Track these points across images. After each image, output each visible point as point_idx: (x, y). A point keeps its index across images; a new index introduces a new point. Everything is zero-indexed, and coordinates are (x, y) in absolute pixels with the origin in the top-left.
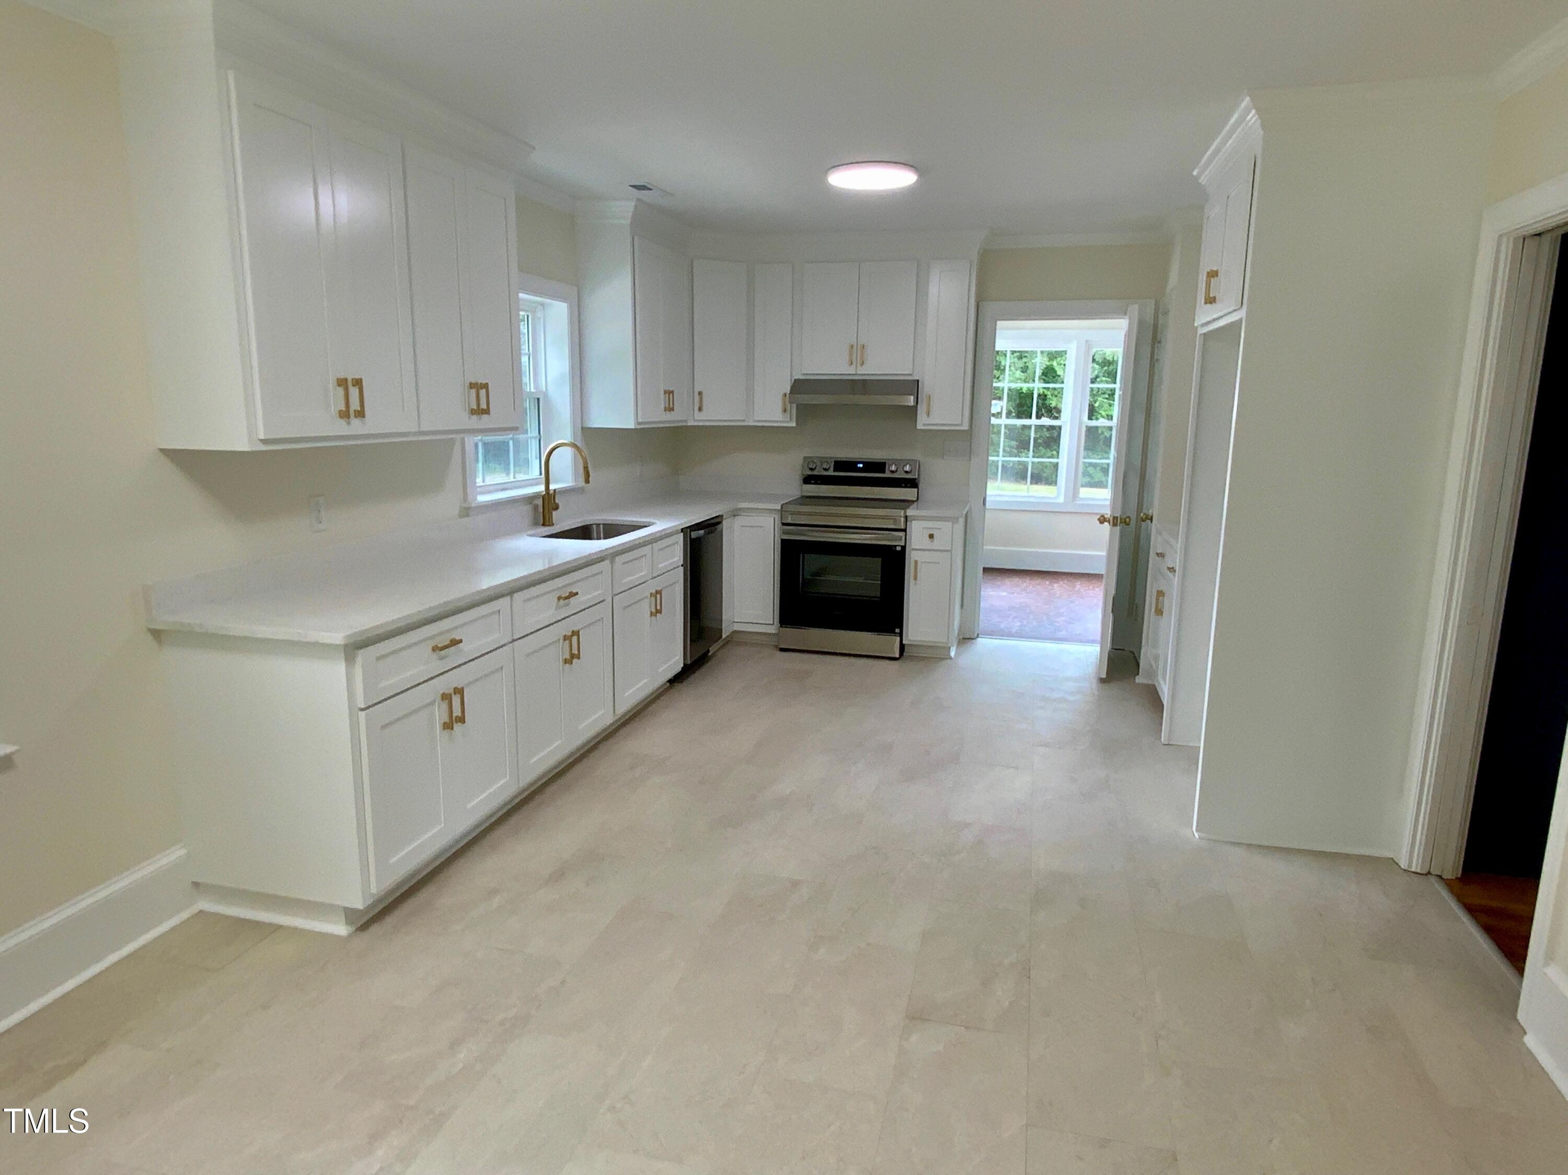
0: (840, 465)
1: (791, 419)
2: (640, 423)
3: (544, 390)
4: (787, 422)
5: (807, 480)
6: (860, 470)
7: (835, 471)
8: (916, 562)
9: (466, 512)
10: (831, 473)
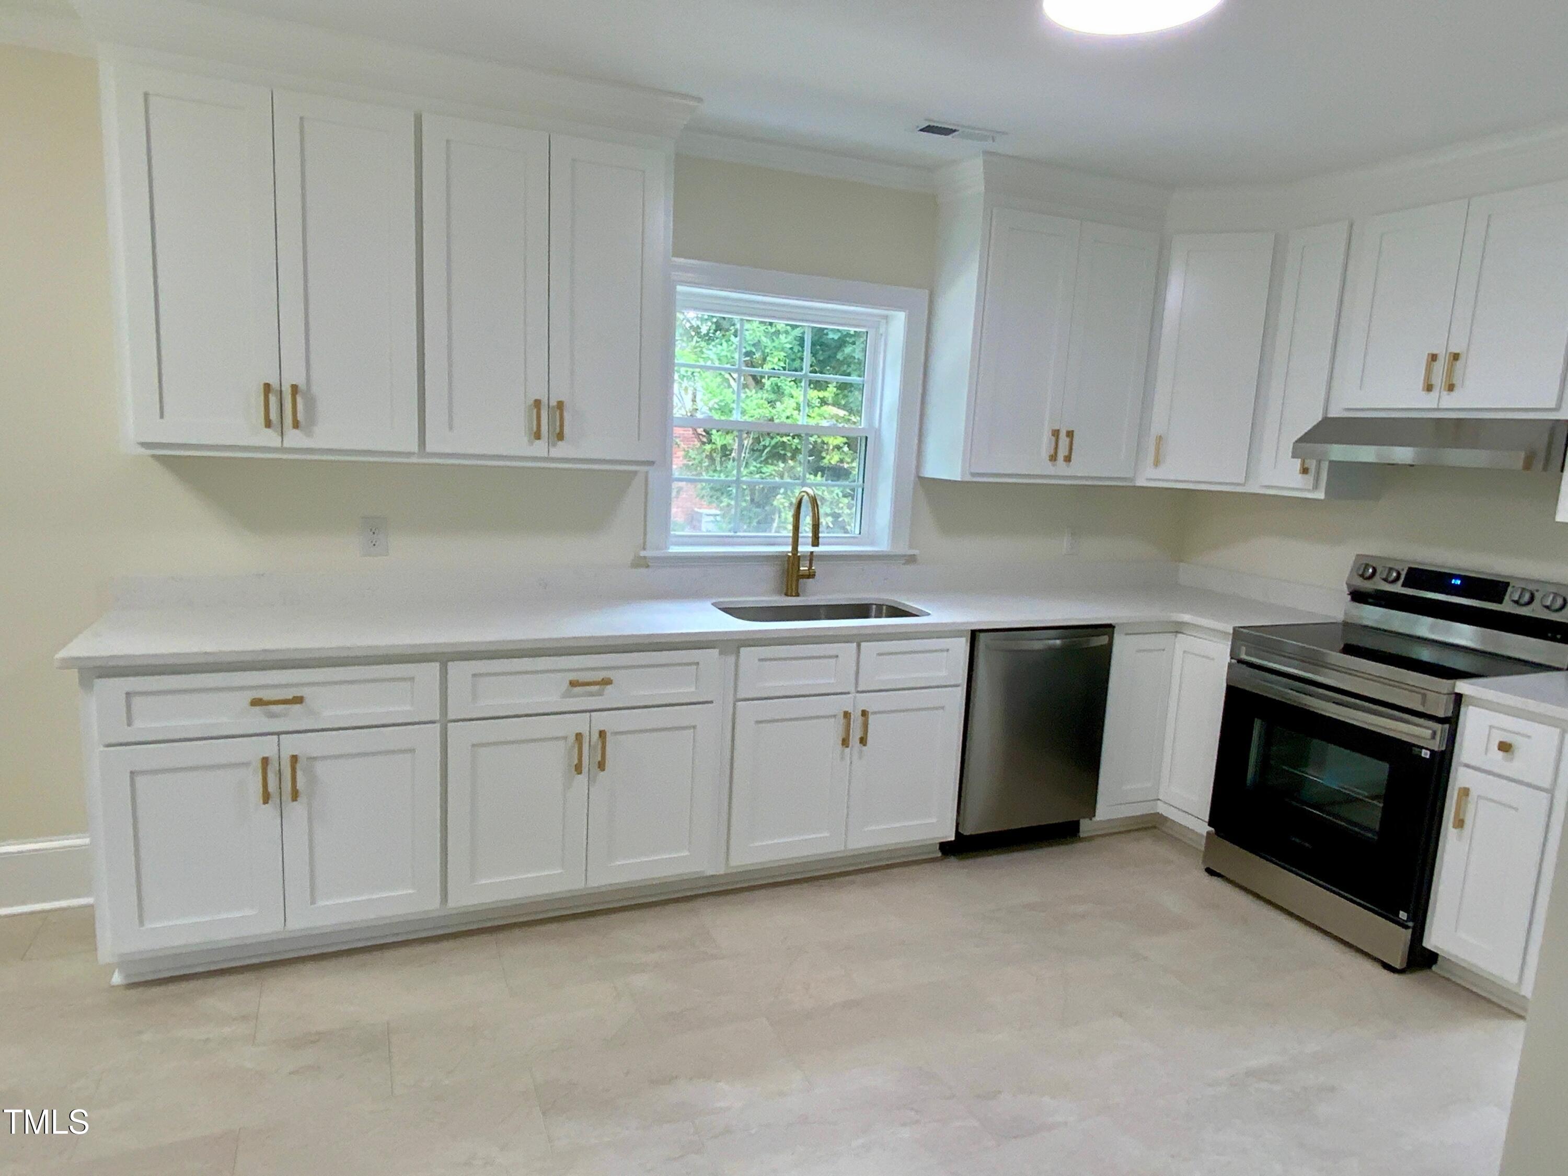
0: (1417, 577)
1: (1316, 487)
2: (973, 475)
3: (877, 425)
4: (1309, 490)
5: (1358, 596)
6: (1455, 591)
7: (1404, 585)
8: (1465, 792)
9: (641, 563)
10: (1398, 588)
